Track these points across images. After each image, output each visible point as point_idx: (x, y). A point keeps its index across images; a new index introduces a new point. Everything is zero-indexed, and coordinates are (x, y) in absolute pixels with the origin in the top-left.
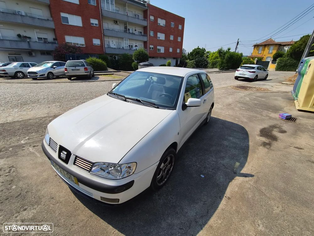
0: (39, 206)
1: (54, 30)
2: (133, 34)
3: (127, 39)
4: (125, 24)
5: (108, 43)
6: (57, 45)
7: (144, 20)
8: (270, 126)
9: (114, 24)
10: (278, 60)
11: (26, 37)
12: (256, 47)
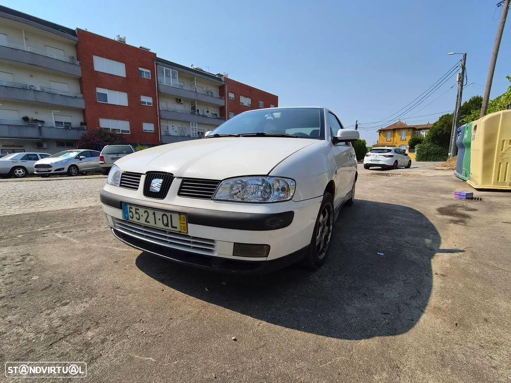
0: (93, 299)
1: (83, 112)
2: (204, 116)
3: (195, 124)
4: (193, 103)
5: (165, 129)
6: (86, 132)
7: (221, 98)
8: (449, 206)
9: (176, 103)
10: (417, 147)
11: (36, 121)
12: (382, 132)
